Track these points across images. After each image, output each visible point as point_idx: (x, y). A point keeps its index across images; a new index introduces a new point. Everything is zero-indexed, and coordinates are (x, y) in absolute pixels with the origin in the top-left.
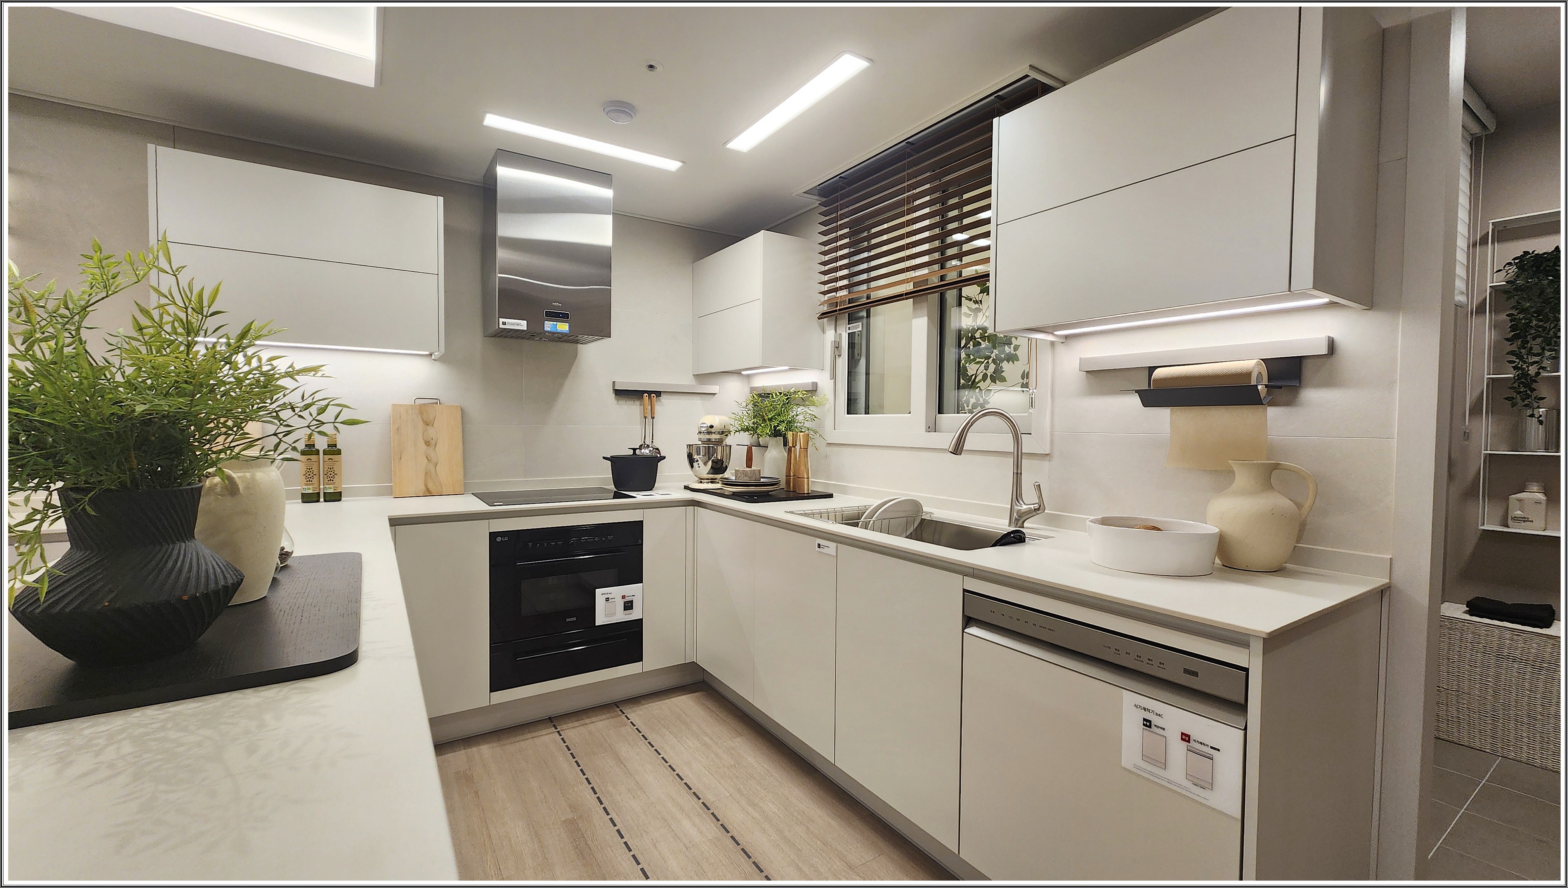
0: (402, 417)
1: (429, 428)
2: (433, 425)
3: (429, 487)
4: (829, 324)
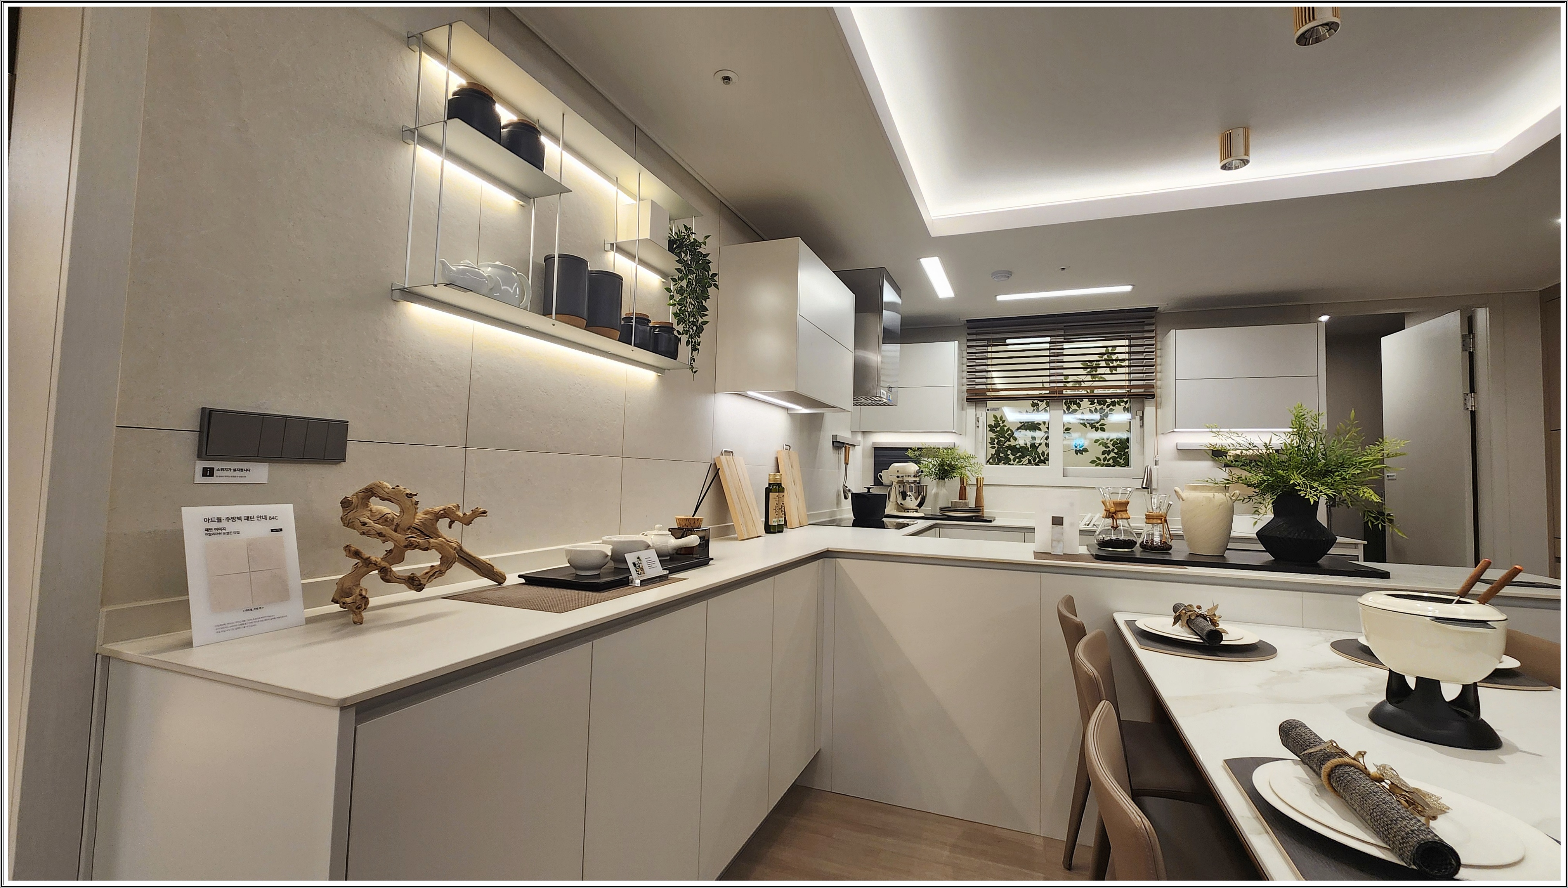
2: (793, 468)
4: (970, 405)
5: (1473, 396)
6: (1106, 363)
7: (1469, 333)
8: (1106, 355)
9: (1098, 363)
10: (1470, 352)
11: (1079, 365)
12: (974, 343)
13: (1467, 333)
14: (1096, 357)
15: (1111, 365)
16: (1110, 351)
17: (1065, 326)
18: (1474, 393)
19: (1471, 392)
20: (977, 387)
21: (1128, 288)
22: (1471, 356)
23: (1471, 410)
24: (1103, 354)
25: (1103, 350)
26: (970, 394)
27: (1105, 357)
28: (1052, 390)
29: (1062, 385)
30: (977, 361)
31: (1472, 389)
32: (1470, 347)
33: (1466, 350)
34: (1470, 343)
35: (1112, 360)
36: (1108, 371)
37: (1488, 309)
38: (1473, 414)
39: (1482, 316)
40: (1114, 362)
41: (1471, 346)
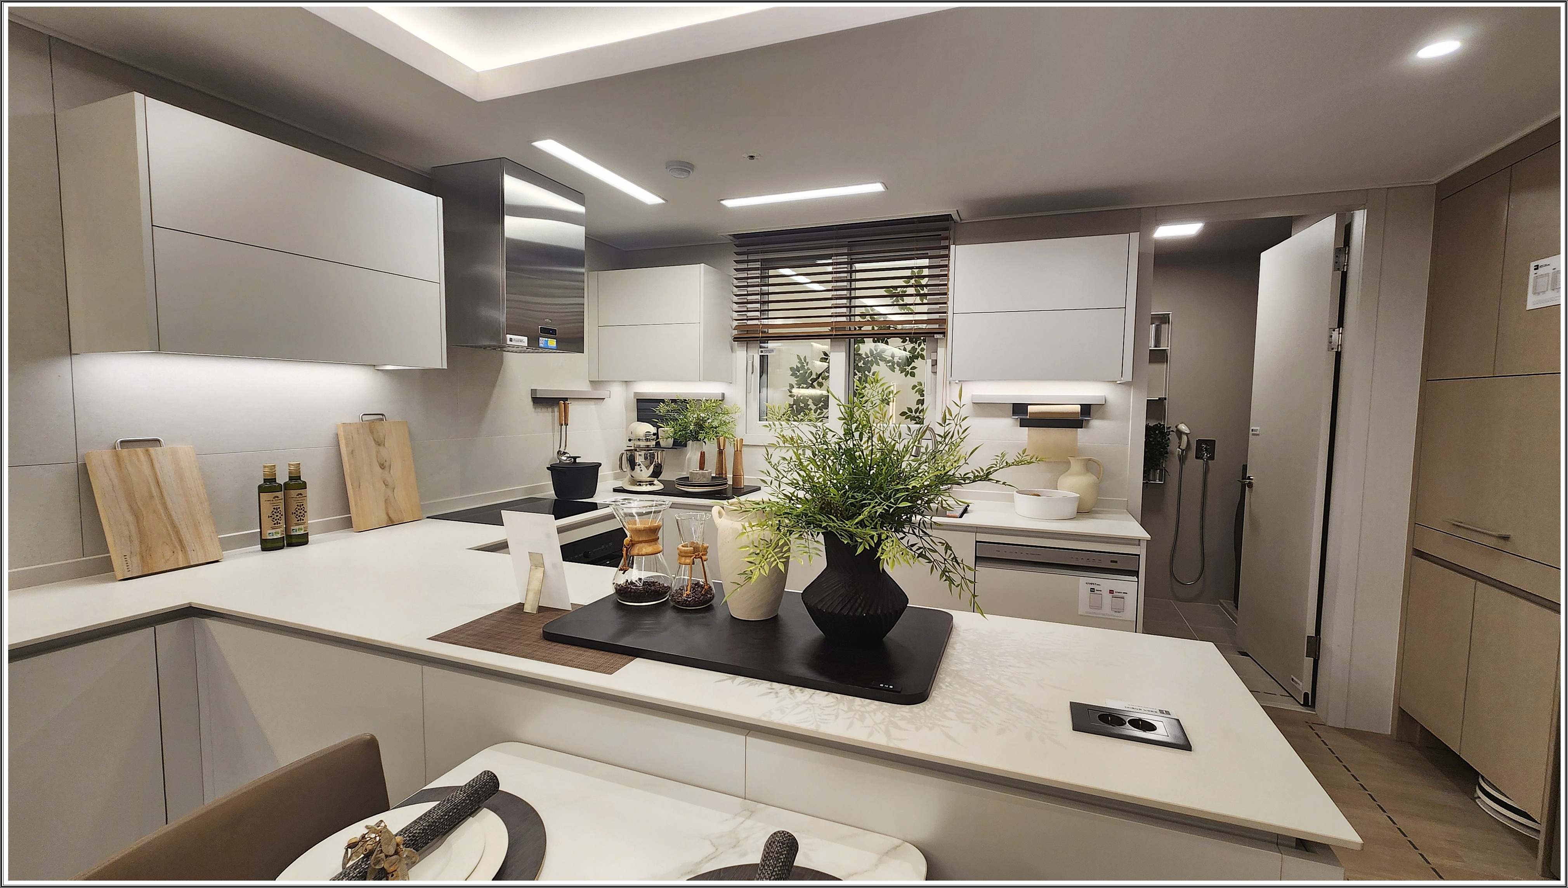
0: (354, 437)
1: (381, 448)
2: (384, 445)
3: (390, 516)
4: (740, 346)
5: (1341, 332)
6: (915, 290)
7: (1345, 246)
8: (914, 279)
9: (905, 289)
10: (1343, 272)
11: (882, 292)
12: (744, 266)
13: (1343, 246)
14: (901, 282)
15: (922, 292)
16: (917, 275)
17: (849, 242)
18: (1343, 328)
19: (1339, 327)
20: (750, 322)
21: (877, 187)
22: (1344, 276)
23: (1336, 350)
24: (910, 278)
25: (908, 273)
26: (742, 331)
27: (913, 281)
28: (835, 326)
29: (844, 319)
30: (749, 289)
31: (1341, 324)
32: (1344, 265)
33: (1338, 269)
34: (1345, 261)
35: (922, 286)
36: (918, 300)
37: (1366, 210)
38: (1338, 355)
39: (1360, 220)
40: (924, 288)
41: (1346, 264)
